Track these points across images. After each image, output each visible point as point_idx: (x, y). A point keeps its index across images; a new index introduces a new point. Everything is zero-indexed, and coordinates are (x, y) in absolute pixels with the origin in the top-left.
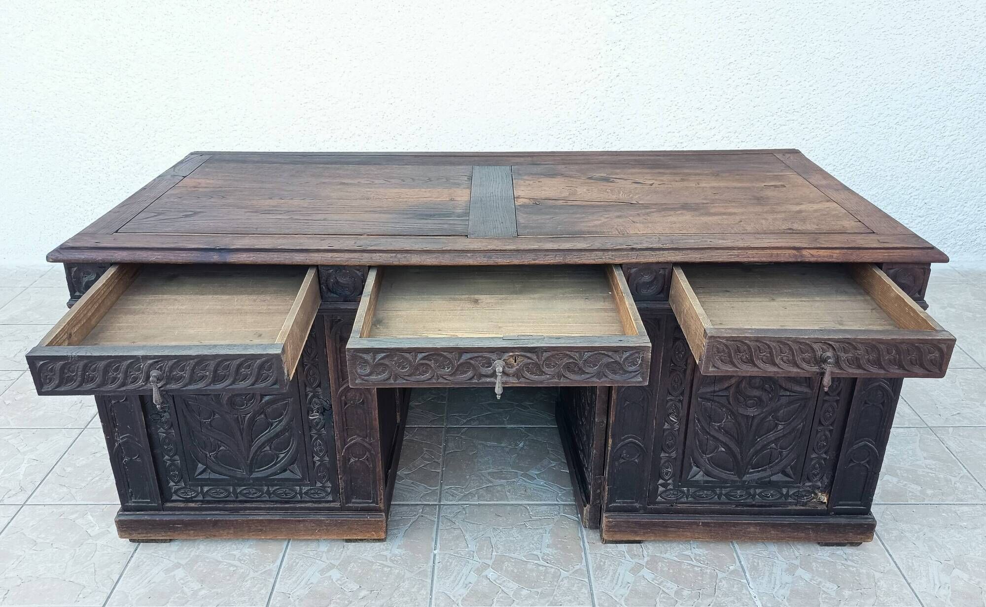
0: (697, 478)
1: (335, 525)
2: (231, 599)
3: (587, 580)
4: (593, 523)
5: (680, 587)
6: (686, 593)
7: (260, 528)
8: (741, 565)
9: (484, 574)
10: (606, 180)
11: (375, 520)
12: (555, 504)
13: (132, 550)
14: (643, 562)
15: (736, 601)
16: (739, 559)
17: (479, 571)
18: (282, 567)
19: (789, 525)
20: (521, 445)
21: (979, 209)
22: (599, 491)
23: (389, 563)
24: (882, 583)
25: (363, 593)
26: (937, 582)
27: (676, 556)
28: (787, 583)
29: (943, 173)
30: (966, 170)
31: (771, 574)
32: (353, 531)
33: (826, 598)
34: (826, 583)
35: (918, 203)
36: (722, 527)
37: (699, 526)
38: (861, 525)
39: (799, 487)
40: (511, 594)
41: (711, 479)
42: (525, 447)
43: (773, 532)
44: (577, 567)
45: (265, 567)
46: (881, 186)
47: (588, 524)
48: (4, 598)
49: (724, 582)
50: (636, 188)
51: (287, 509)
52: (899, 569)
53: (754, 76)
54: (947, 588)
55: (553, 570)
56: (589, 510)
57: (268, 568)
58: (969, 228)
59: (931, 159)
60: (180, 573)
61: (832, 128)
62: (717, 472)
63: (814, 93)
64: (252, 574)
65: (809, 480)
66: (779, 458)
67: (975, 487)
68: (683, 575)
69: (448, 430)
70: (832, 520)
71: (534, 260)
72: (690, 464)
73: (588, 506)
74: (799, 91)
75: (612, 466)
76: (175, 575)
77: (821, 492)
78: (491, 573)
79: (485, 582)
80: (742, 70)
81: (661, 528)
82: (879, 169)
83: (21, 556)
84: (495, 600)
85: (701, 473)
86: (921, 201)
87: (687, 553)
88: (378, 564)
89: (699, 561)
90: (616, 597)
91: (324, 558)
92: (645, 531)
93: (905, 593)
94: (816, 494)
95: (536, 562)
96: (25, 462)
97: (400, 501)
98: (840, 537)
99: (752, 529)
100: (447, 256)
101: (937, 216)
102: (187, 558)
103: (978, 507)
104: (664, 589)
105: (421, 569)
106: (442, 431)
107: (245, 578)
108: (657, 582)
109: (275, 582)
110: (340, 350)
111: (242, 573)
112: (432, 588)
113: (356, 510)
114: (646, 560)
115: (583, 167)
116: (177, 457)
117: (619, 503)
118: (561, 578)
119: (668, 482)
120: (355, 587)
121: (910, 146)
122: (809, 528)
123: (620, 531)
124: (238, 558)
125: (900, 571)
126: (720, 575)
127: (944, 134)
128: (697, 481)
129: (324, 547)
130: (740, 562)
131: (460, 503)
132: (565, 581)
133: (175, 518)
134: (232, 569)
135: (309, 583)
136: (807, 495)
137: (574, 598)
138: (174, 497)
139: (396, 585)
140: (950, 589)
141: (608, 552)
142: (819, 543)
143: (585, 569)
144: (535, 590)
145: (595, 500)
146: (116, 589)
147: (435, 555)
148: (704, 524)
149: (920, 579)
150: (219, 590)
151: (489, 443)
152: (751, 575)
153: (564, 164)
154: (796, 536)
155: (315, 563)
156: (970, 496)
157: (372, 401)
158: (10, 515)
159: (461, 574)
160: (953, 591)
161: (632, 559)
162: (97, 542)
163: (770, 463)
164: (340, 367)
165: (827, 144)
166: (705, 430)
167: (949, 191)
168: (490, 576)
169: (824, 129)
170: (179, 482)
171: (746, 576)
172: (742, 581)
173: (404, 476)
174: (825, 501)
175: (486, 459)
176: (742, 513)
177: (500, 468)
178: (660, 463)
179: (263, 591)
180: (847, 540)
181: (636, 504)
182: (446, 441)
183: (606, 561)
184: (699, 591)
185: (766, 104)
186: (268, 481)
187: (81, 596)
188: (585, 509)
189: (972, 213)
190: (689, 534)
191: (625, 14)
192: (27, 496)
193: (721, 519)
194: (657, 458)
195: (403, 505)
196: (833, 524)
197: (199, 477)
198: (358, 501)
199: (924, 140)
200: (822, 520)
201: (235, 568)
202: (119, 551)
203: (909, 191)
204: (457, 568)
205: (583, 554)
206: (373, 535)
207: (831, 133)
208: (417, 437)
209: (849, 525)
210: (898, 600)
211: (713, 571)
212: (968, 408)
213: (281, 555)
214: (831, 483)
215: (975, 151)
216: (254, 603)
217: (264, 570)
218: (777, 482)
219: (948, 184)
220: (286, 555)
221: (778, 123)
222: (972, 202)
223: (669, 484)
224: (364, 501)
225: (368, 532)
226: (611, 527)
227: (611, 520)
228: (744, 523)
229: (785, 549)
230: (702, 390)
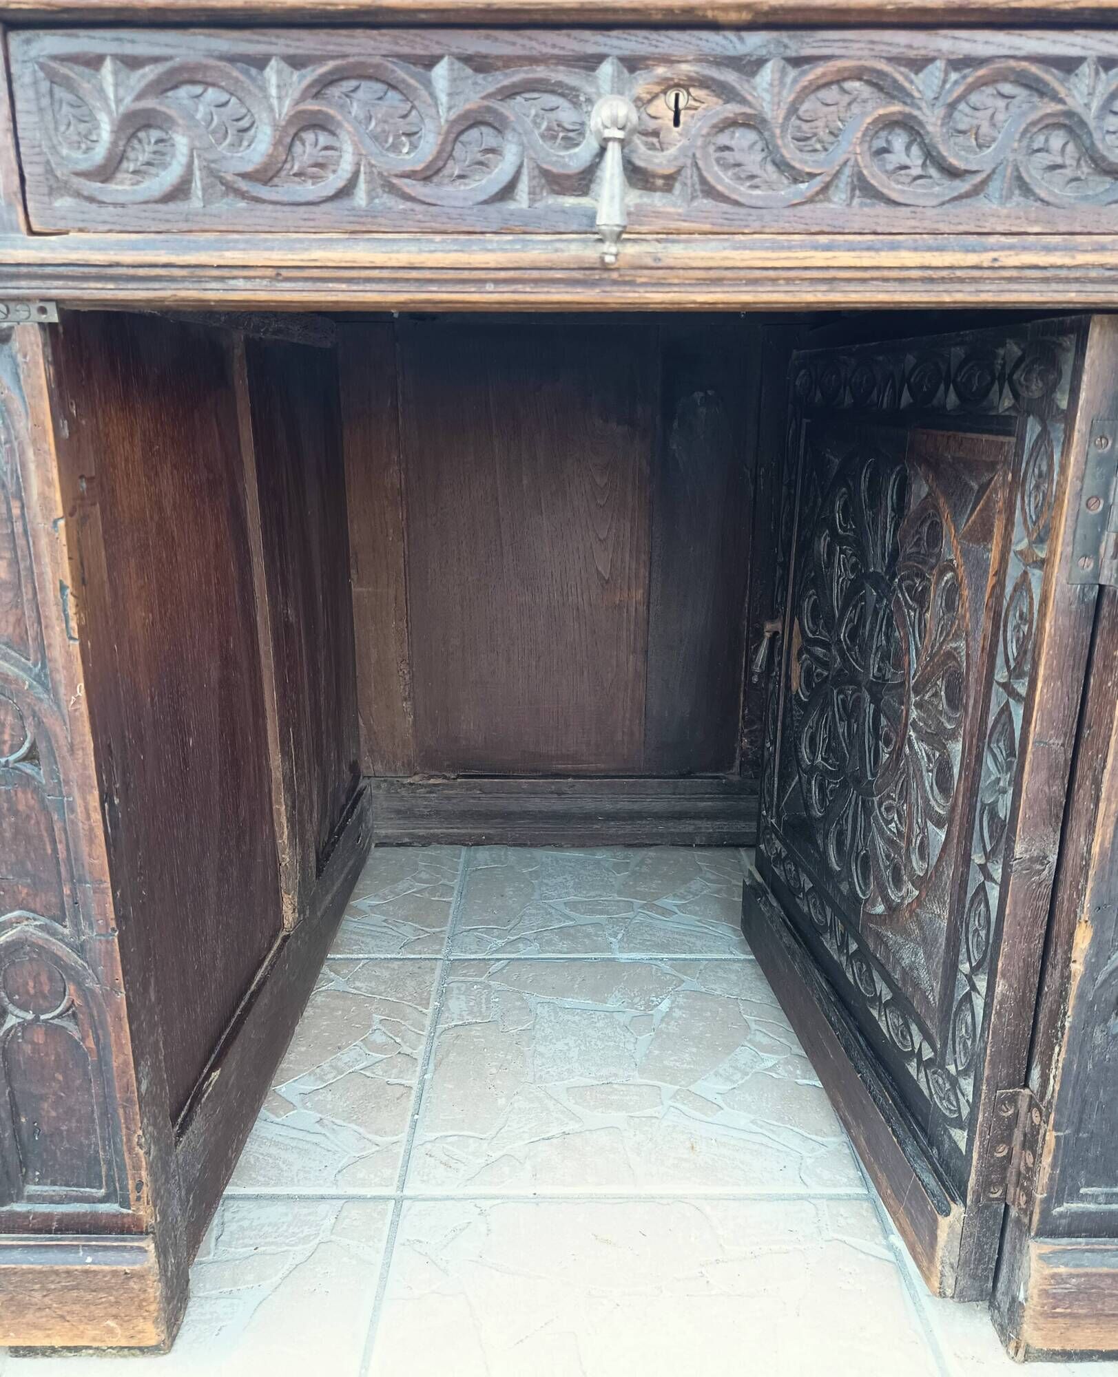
4: (974, 1277)
11: (115, 1273)
12: (801, 1198)
20: (665, 1006)
22: (1002, 1151)
32: (30, 1316)
42: (677, 1013)
47: (951, 1281)
56: (958, 1227)
69: (453, 966)
73: (957, 1210)
75: (1081, 1045)
97: (267, 1184)
106: (433, 970)
113: (44, 1226)
117: (1094, 1198)
123: (1099, 1316)
131: (472, 1190)
145: (986, 1185)
151: (569, 1002)
157: (72, 749)
173: (295, 1099)
175: (560, 1045)
177: (604, 1072)
182: (443, 994)
188: (943, 1222)
195: (274, 1198)
198: (47, 1189)
206: (110, 1331)
208: (358, 984)
224: (74, 1191)
225: (91, 1319)
226: (1057, 1299)
227: (1062, 1270)
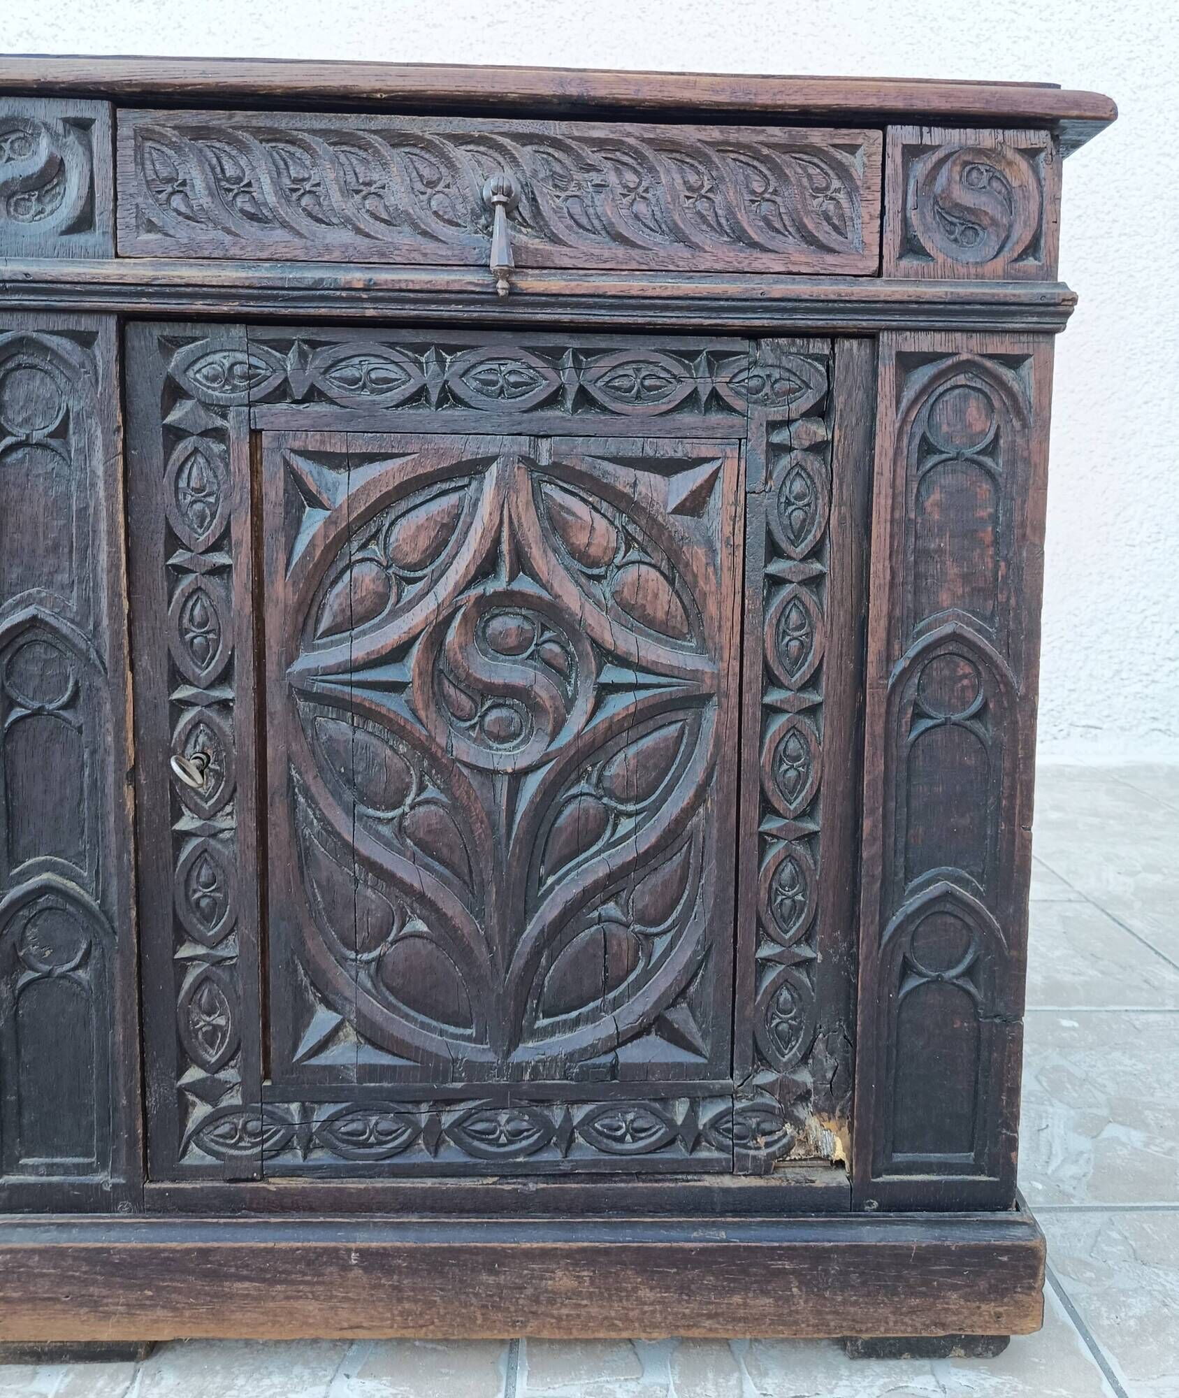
0: (334, 1056)
19: (706, 1258)
36: (442, 1274)
37: (346, 1268)
38: (984, 1256)
41: (386, 1060)
43: (645, 1293)
65: (763, 1059)
66: (641, 964)
70: (870, 1236)
72: (298, 991)
77: (818, 1111)
81: (199, 1285)
85: (350, 1035)
92: (134, 1296)
94: (799, 1124)
98: (913, 1311)
99: (562, 1280)
117: (35, 1170)
119: (222, 1075)
122: (782, 1272)
123: (32, 1299)
128: (332, 1071)
136: (766, 1126)
142: (842, 1343)
148: (374, 1260)
154: (741, 1313)
163: (609, 986)
166: (338, 835)
174: (840, 1152)
176: (520, 1205)
178: (178, 988)
180: (943, 1326)
181: (99, 1178)
190: (311, 1307)
193: (439, 1237)
194: (165, 968)
196: (877, 1251)
200: (830, 1233)
203: (1141, 607)
209: (936, 1253)
214: (848, 1071)
218: (645, 1069)
223: (226, 1088)
228: (529, 1255)
229: (710, 1375)
230: (306, 661)
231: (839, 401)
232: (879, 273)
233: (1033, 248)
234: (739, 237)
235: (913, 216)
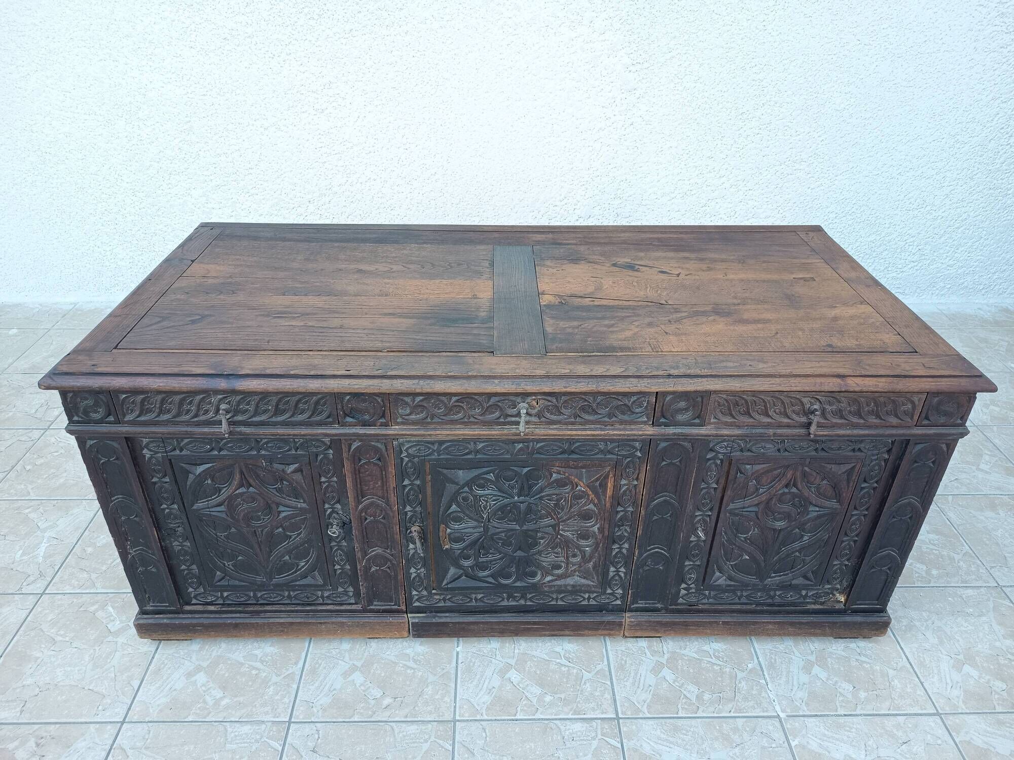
0: (720, 582)
1: (357, 626)
2: (254, 710)
3: (609, 683)
5: (701, 690)
6: (707, 696)
7: (281, 629)
8: (759, 662)
9: (507, 676)
10: (631, 267)
11: (398, 623)
13: (153, 649)
14: (664, 660)
15: (756, 706)
16: (757, 655)
17: (502, 673)
18: (305, 670)
19: (807, 623)
21: (969, 255)
23: (411, 664)
24: (896, 682)
25: (387, 701)
26: (949, 681)
27: (695, 653)
28: (804, 684)
29: (939, 221)
30: (960, 219)
31: (788, 672)
32: (374, 631)
33: (842, 701)
34: (842, 683)
35: (912, 249)
36: (741, 625)
37: (718, 624)
38: (876, 623)
39: (818, 589)
40: (535, 701)
41: (733, 583)
43: (790, 629)
44: (599, 667)
45: (287, 670)
46: (879, 232)
48: (22, 712)
49: (743, 683)
50: (663, 280)
51: (308, 611)
52: (911, 665)
53: (765, 126)
54: (958, 688)
55: (575, 671)
57: (290, 671)
58: (959, 273)
59: (928, 208)
60: (201, 678)
61: (837, 178)
62: (740, 576)
63: (822, 143)
64: (275, 679)
65: (828, 583)
66: (802, 565)
67: (978, 566)
68: (703, 675)
70: (848, 619)
71: (565, 387)
72: (714, 570)
74: (808, 142)
75: (636, 573)
76: (196, 681)
77: (840, 593)
78: (514, 675)
79: (509, 687)
80: (754, 120)
81: (682, 627)
82: (879, 217)
83: (39, 657)
84: (519, 709)
85: (724, 578)
86: (915, 247)
87: (706, 648)
88: (401, 665)
89: (718, 658)
90: (639, 703)
91: (347, 659)
92: (666, 629)
93: (919, 695)
94: (834, 595)
95: (558, 661)
96: (44, 541)
98: (855, 633)
99: (770, 626)
100: (473, 382)
101: (928, 262)
102: (208, 659)
103: (982, 590)
104: (685, 692)
105: (445, 671)
107: (267, 683)
108: (677, 684)
109: (298, 687)
110: (359, 471)
111: (265, 677)
112: (456, 693)
113: (378, 611)
114: (666, 657)
115: (607, 248)
116: (194, 567)
117: (642, 604)
118: (583, 682)
119: (691, 586)
120: (377, 693)
121: (910, 195)
122: (826, 626)
123: (642, 629)
124: (260, 659)
125: (913, 668)
126: (740, 675)
127: (943, 185)
128: (719, 586)
129: (346, 645)
130: (758, 658)
132: (588, 685)
133: (194, 621)
134: (254, 672)
135: (332, 689)
136: (825, 595)
137: (597, 705)
138: (194, 601)
139: (420, 690)
140: (962, 689)
141: (628, 649)
142: (834, 637)
143: (607, 669)
144: (558, 695)
146: (137, 699)
147: (458, 653)
148: (724, 623)
149: (933, 677)
150: (241, 699)
152: (769, 674)
153: (587, 243)
154: (813, 633)
155: (337, 664)
156: (974, 577)
158: (28, 607)
159: (484, 677)
160: (965, 691)
161: (652, 656)
162: (118, 639)
163: (792, 569)
164: (359, 486)
165: (831, 193)
166: (731, 540)
167: (943, 239)
168: (513, 679)
169: (830, 178)
170: (198, 588)
171: (764, 675)
172: (761, 681)
174: (843, 600)
176: (762, 612)
178: (684, 570)
179: (286, 700)
180: (862, 635)
181: (657, 605)
183: (628, 659)
184: (719, 694)
185: (775, 154)
186: (288, 586)
187: (100, 708)
189: (961, 259)
190: (708, 632)
191: (641, 62)
192: (46, 583)
193: (742, 618)
194: (681, 566)
196: (849, 622)
197: (218, 583)
198: (379, 603)
199: (924, 189)
200: (838, 618)
201: (257, 672)
202: (140, 651)
203: (906, 238)
204: (480, 669)
205: (604, 650)
206: (395, 634)
207: (836, 182)
209: (864, 623)
210: (912, 703)
211: (732, 671)
212: (965, 472)
213: (304, 655)
214: (851, 587)
215: (971, 201)
216: (277, 715)
217: (286, 674)
218: (798, 585)
219: (943, 231)
220: (309, 655)
221: (785, 172)
222: (963, 249)
223: (691, 588)
224: (386, 603)
225: (391, 632)
226: (631, 626)
227: (633, 620)
228: (763, 622)
229: (801, 643)
230: (732, 506)
231: (894, 449)
232: (916, 426)
233: (962, 418)
234: (878, 416)
235: (930, 412)
